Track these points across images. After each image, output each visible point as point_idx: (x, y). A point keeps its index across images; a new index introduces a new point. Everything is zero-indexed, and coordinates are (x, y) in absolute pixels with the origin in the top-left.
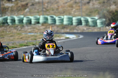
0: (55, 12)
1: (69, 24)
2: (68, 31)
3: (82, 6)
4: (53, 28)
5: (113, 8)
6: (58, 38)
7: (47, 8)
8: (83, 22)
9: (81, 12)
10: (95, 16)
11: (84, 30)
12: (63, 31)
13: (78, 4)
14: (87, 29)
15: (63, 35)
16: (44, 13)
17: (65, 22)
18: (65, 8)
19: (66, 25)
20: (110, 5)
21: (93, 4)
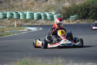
0: (20, 9)
1: (30, 19)
2: (30, 24)
3: (41, 3)
4: (17, 22)
5: (67, 5)
6: (22, 30)
7: (13, 6)
8: (42, 16)
9: (40, 9)
10: (52, 12)
11: (43, 23)
12: (26, 24)
13: (38, 1)
14: (46, 23)
15: (26, 27)
16: (10, 9)
17: (28, 17)
18: (28, 5)
19: (28, 19)
20: (65, 3)
21: (51, 2)
